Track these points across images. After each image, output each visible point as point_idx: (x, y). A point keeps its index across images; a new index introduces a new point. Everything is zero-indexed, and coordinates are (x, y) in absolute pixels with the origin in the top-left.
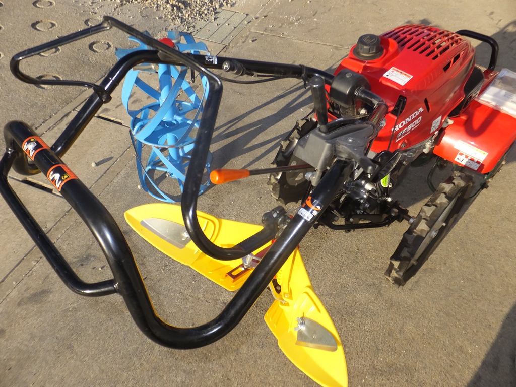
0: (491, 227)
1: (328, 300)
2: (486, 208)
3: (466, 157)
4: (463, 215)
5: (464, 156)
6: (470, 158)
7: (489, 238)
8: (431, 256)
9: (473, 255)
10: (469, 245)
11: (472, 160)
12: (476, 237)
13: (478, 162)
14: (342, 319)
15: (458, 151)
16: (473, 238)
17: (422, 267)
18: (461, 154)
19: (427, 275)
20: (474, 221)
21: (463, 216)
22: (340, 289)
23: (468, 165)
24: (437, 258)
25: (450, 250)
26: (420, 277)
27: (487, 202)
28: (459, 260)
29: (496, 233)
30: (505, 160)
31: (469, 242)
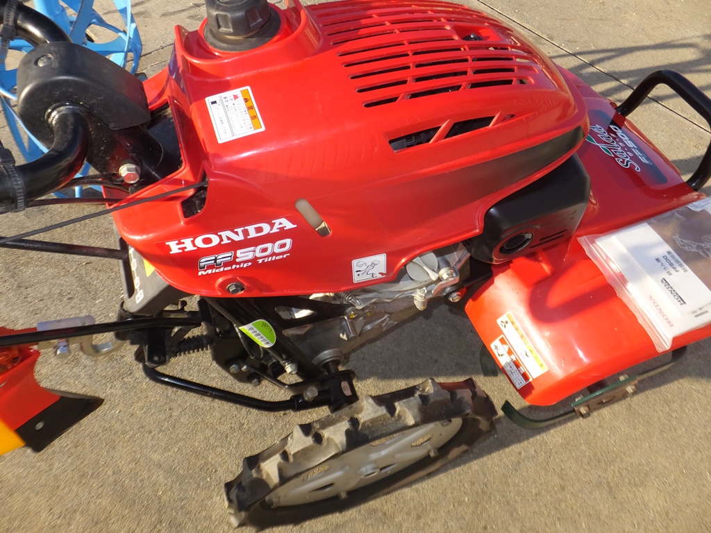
0: (563, 488)
1: (162, 480)
2: (583, 447)
3: (510, 352)
4: (528, 438)
5: (506, 347)
6: (514, 359)
7: (543, 509)
8: (406, 490)
9: (485, 528)
10: (493, 503)
11: (517, 365)
12: (519, 493)
13: (525, 376)
14: (155, 527)
15: (501, 333)
16: (512, 494)
17: (371, 503)
18: (503, 341)
19: (368, 522)
20: (541, 459)
21: (526, 442)
22: (197, 470)
23: (508, 369)
24: (412, 499)
25: (449, 495)
26: (353, 520)
27: (595, 435)
28: (451, 523)
29: (563, 505)
30: (635, 385)
31: (498, 497)
